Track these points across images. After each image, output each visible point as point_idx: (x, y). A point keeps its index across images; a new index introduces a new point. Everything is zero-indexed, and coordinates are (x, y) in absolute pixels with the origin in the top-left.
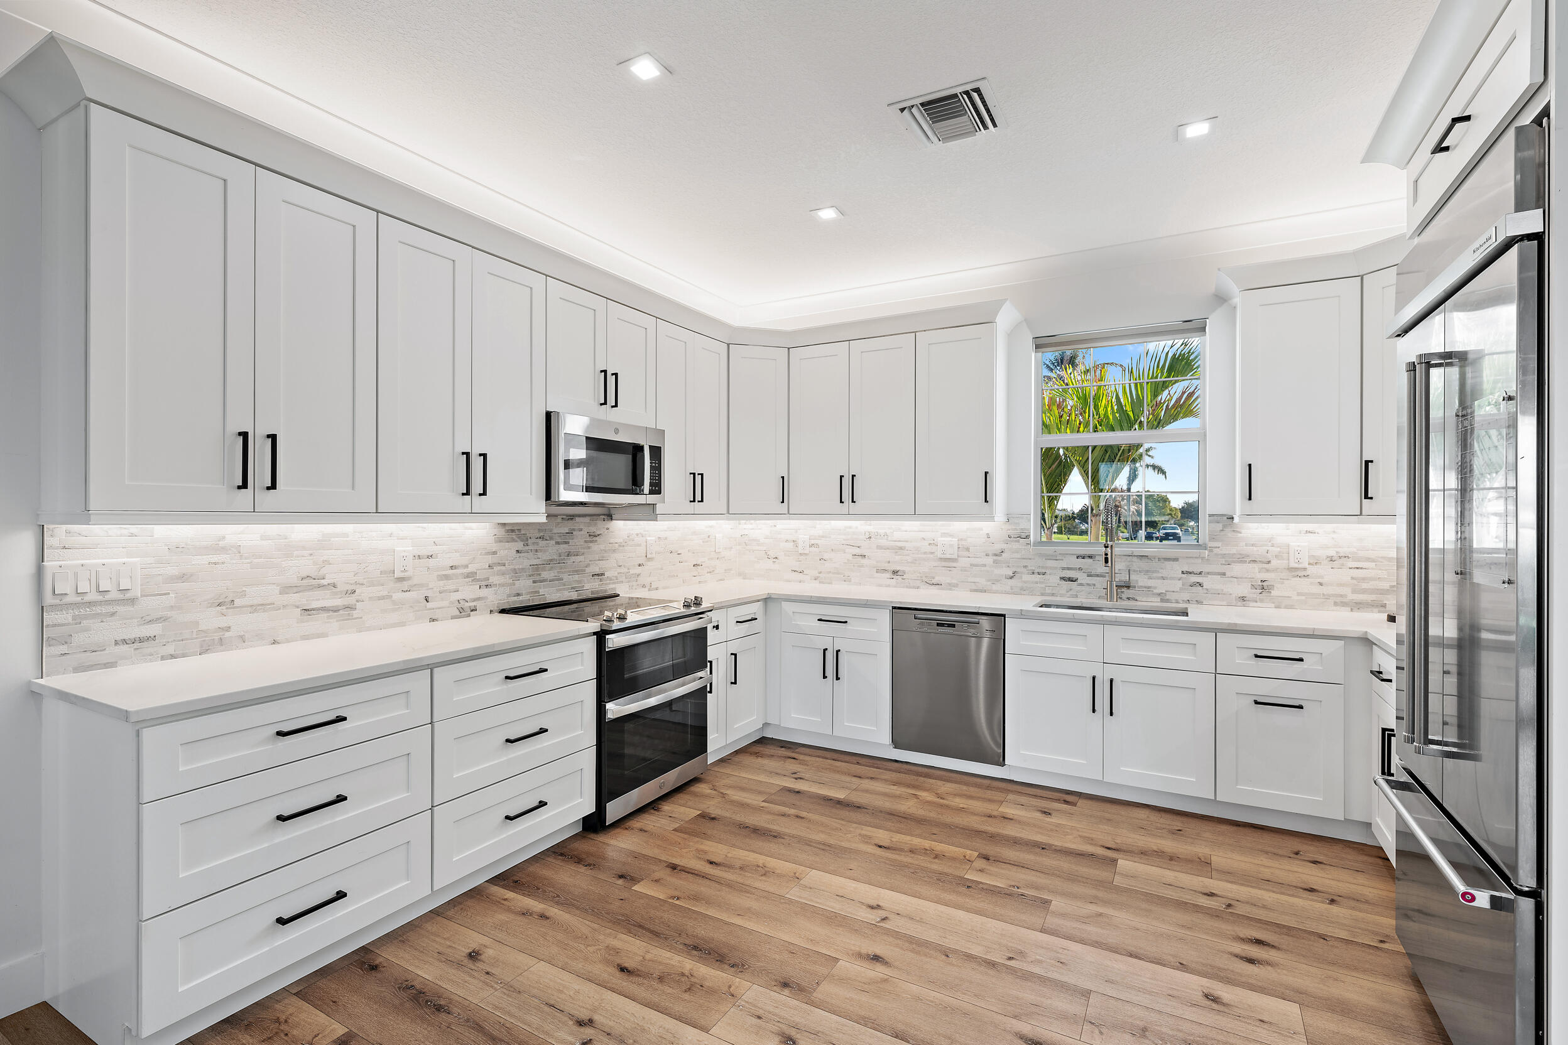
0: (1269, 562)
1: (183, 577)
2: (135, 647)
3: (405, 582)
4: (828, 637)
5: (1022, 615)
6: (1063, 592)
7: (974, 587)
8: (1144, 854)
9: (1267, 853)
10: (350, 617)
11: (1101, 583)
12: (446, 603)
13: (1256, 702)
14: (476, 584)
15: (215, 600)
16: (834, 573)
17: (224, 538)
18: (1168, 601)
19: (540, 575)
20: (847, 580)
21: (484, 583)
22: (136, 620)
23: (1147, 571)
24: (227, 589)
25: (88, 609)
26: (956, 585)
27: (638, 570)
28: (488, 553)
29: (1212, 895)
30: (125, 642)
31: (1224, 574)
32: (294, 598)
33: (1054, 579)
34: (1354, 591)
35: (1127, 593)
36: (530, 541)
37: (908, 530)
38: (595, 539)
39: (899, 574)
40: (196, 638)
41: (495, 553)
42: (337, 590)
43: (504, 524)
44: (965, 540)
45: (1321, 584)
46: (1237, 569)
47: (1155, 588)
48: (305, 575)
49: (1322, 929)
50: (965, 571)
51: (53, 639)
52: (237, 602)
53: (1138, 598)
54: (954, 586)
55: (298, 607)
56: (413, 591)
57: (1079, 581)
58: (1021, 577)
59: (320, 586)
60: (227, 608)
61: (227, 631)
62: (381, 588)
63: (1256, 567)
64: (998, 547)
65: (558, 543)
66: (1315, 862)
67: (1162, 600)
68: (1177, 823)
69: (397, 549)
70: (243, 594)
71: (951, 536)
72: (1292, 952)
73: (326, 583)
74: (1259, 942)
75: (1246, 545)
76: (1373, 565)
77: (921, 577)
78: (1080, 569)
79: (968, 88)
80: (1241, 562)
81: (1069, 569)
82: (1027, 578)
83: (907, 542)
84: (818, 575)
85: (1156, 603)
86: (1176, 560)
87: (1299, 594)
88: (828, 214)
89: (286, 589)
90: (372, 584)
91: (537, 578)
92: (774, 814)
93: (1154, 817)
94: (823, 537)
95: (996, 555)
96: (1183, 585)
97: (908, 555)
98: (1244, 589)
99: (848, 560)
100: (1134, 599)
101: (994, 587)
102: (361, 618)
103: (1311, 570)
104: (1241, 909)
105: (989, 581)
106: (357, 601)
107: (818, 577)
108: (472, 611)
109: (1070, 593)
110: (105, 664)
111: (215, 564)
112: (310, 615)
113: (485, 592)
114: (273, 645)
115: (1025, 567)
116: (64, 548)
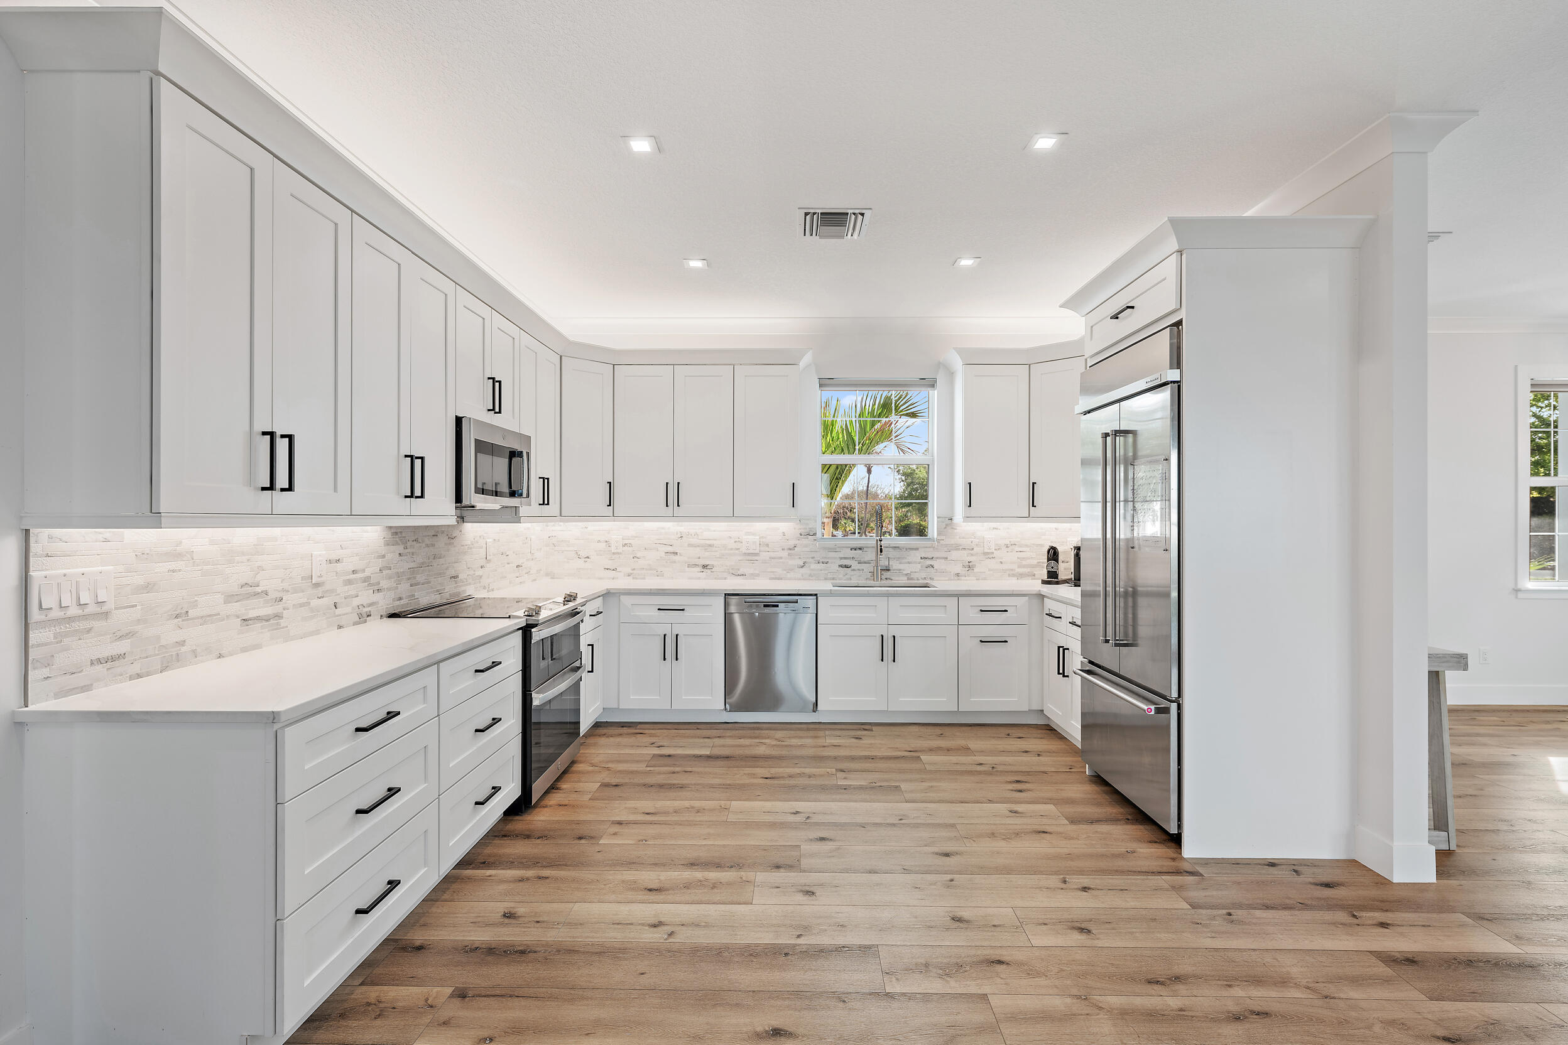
0: (973, 549)
1: (148, 587)
2: (108, 667)
3: (320, 588)
4: (668, 624)
5: (831, 594)
6: (841, 576)
7: (773, 576)
8: (931, 750)
9: (994, 737)
10: (279, 627)
11: (868, 568)
12: (349, 609)
13: (982, 641)
14: (370, 589)
15: (174, 611)
16: (646, 569)
17: (181, 542)
18: (912, 579)
19: (415, 578)
20: (660, 575)
21: (376, 588)
22: (109, 637)
23: (899, 558)
24: (183, 599)
25: (67, 625)
26: (758, 575)
27: (480, 572)
28: (379, 557)
29: (981, 764)
30: (99, 661)
31: (947, 558)
32: (235, 608)
33: (834, 567)
34: (1019, 567)
35: (886, 574)
36: (409, 544)
37: (718, 531)
38: (452, 541)
39: (708, 567)
40: (158, 655)
41: (384, 556)
42: (269, 597)
43: (391, 527)
44: (765, 538)
45: (1001, 563)
46: (954, 555)
47: (904, 570)
48: (244, 583)
49: (1042, 769)
50: (766, 563)
51: (37, 661)
52: (192, 613)
53: (893, 578)
54: (756, 576)
55: (238, 617)
56: (327, 597)
57: (852, 568)
58: (810, 566)
59: (256, 594)
60: (183, 621)
61: (183, 645)
62: (301, 594)
63: (965, 552)
64: (792, 543)
65: (427, 546)
66: (1020, 738)
67: (908, 579)
68: (938, 730)
69: (315, 553)
70: (195, 605)
71: (754, 534)
72: (1036, 783)
73: (260, 591)
74: (1018, 782)
75: (960, 538)
76: (1028, 549)
77: (728, 569)
78: (853, 558)
79: (857, 211)
80: (957, 549)
81: (845, 558)
82: (813, 566)
83: (715, 540)
84: (632, 572)
85: (903, 580)
86: (917, 549)
87: (989, 570)
88: (696, 264)
89: (230, 598)
90: (295, 591)
91: (414, 581)
92: (664, 773)
93: (923, 729)
94: (636, 537)
95: (790, 549)
96: (922, 567)
97: (716, 551)
98: (958, 568)
99: (661, 557)
100: (890, 579)
101: (789, 575)
102: (287, 627)
103: (997, 554)
104: (1000, 768)
105: (785, 570)
106: (284, 609)
107: (631, 574)
108: (368, 616)
109: (847, 576)
110: (82, 687)
111: (174, 571)
112: (247, 625)
113: (378, 597)
114: (219, 659)
115: (813, 558)
116: (47, 556)
